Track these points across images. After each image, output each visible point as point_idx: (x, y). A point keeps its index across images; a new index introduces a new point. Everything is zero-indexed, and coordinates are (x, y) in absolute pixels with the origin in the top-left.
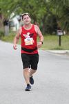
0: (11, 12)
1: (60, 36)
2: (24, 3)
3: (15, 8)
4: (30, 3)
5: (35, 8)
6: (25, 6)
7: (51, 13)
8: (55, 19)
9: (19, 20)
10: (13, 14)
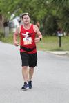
0: (11, 13)
1: (60, 37)
2: (24, 5)
3: (15, 9)
4: (30, 4)
5: (35, 9)
6: (25, 7)
7: (51, 14)
8: (55, 20)
9: (20, 22)
10: (14, 15)
